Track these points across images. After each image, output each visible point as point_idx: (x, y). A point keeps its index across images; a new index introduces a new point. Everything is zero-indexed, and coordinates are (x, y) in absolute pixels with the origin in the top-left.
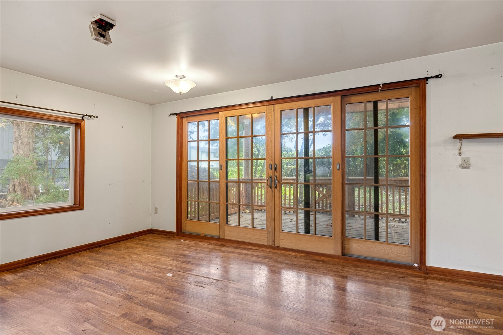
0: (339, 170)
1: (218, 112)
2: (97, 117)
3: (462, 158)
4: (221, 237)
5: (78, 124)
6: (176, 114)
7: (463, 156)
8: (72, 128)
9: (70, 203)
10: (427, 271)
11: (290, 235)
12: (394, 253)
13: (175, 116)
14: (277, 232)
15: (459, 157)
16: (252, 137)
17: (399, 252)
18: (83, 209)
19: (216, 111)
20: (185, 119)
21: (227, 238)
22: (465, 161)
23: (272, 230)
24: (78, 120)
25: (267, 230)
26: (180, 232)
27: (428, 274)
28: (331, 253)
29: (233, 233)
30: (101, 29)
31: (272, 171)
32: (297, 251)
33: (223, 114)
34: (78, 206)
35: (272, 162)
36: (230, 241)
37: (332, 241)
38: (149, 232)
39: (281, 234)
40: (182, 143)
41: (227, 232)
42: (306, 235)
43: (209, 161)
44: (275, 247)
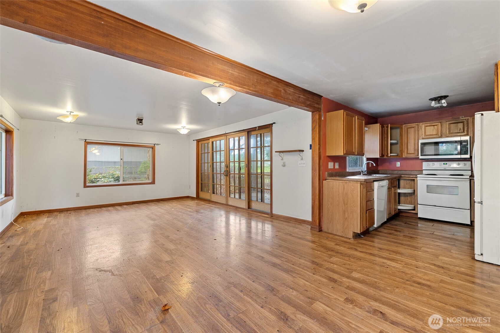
0: (246, 167)
2: (160, 144)
3: (283, 162)
4: (211, 200)
5: (153, 148)
6: (196, 140)
8: (151, 149)
9: (150, 181)
11: (232, 199)
12: (265, 208)
14: (228, 197)
17: (267, 207)
18: (155, 184)
19: (208, 139)
20: (200, 142)
21: (212, 200)
22: (284, 163)
23: (226, 196)
24: (153, 146)
25: (225, 197)
26: (198, 198)
27: (272, 217)
28: (244, 207)
29: (214, 198)
30: (140, 121)
31: (226, 168)
32: (234, 206)
33: (211, 140)
34: (153, 182)
35: (226, 164)
36: (213, 202)
37: (245, 201)
38: (188, 197)
39: (229, 198)
40: (199, 154)
41: (212, 197)
42: (237, 199)
43: (208, 163)
44: (227, 205)
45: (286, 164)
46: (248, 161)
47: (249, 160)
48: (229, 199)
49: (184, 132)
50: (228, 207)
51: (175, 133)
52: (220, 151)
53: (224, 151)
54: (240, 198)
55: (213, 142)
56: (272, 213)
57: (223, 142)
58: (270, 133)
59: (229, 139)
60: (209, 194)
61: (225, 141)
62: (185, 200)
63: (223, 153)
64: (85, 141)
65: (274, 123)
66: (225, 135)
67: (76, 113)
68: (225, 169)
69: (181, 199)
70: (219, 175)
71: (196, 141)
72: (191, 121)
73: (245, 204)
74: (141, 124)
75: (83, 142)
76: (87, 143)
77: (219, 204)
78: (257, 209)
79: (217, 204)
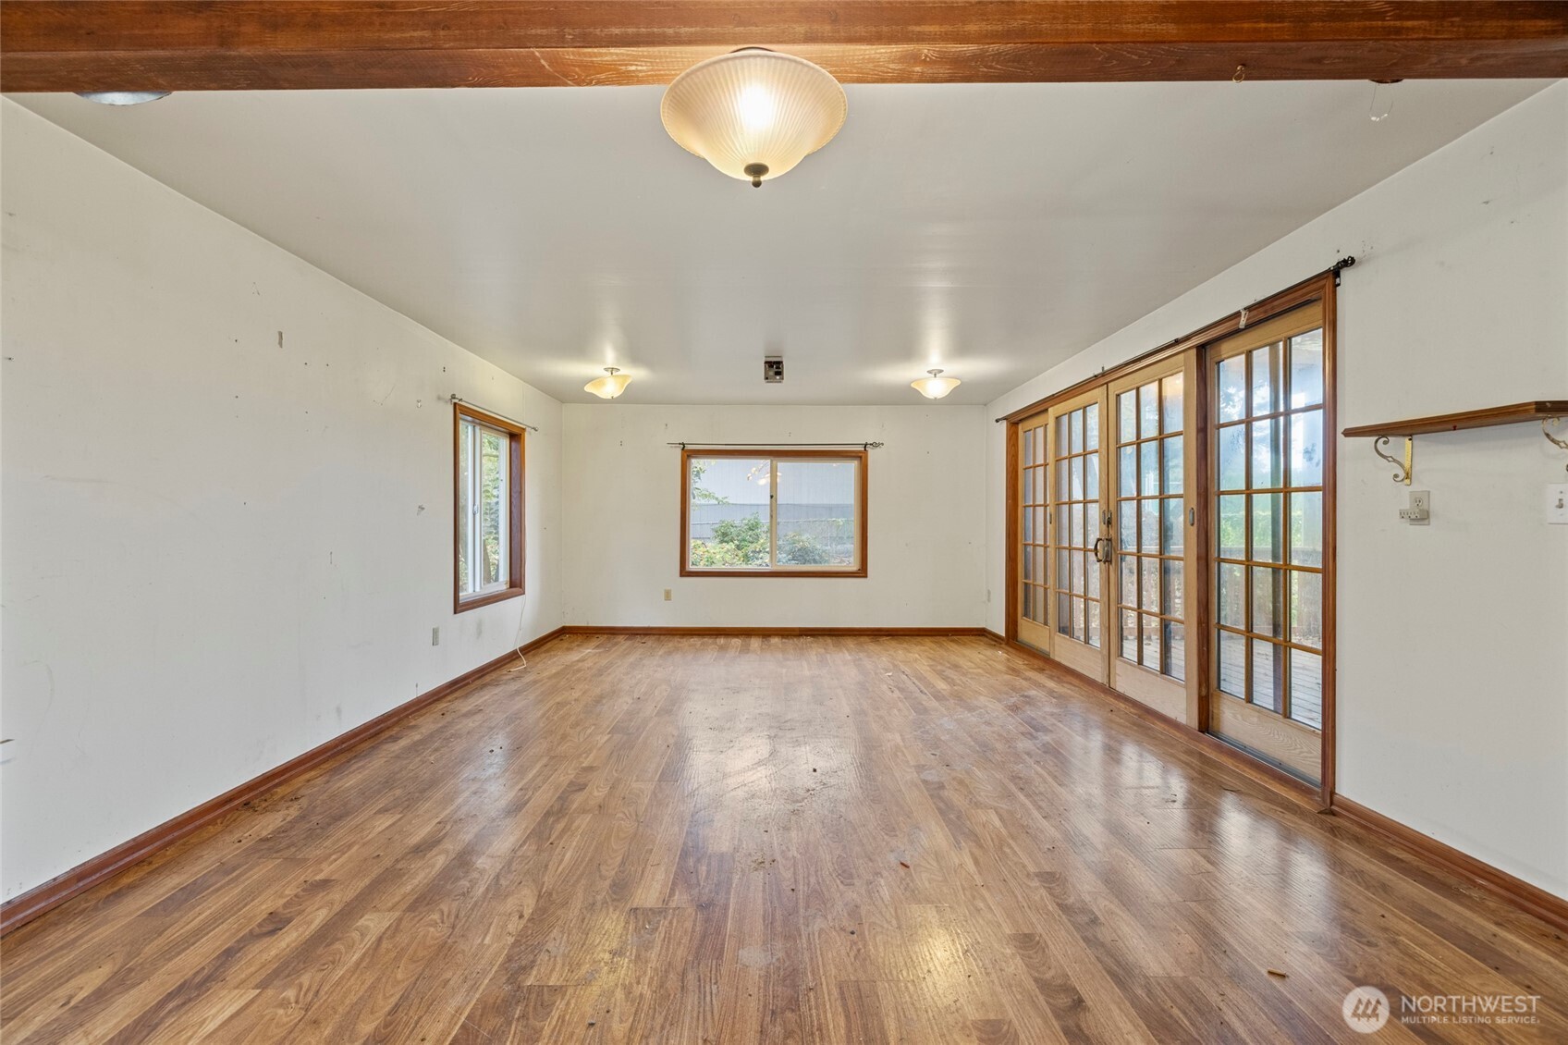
0: (1192, 525)
1: (1046, 410)
2: (883, 444)
3: (1412, 494)
4: (1051, 657)
5: (860, 458)
6: (1005, 418)
7: (1416, 487)
8: (856, 463)
9: (854, 568)
10: (1333, 807)
11: (1129, 667)
12: (1295, 749)
13: (1005, 422)
14: (1112, 656)
15: (1405, 491)
16: (1085, 456)
17: (1305, 749)
18: (866, 576)
19: (1043, 406)
20: (1020, 426)
21: (1057, 659)
22: (1418, 501)
23: (1106, 652)
24: (860, 452)
25: (1100, 652)
26: (1012, 639)
27: (1333, 813)
28: (1182, 719)
29: (1063, 651)
30: (775, 368)
31: (1104, 527)
32: (1135, 704)
33: (1053, 412)
34: (862, 572)
35: (1105, 507)
36: (1058, 666)
37: (1183, 692)
38: (981, 633)
39: (1118, 662)
40: (1017, 472)
41: (1056, 647)
42: (1149, 671)
43: (1045, 506)
44: (1108, 690)
45: (1435, 505)
46: (1199, 494)
47: (1206, 489)
48: (1118, 665)
49: (936, 389)
50: (1111, 700)
51: (908, 398)
52: (1085, 454)
53: (1096, 452)
54: (1165, 668)
55: (1058, 419)
56: (1333, 793)
57: (1094, 415)
58: (1321, 330)
59: (1118, 395)
60: (1044, 632)
61: (1100, 410)
62: (964, 644)
63: (1095, 461)
64: (683, 449)
65: (1348, 263)
66: (1102, 379)
67: (624, 371)
68: (1101, 532)
69: (955, 638)
70: (1078, 557)
71: (1005, 423)
72: (963, 345)
73: (1183, 705)
74: (778, 377)
75: (678, 452)
76: (688, 454)
77: (1076, 682)
78: (1247, 743)
79: (1070, 678)
